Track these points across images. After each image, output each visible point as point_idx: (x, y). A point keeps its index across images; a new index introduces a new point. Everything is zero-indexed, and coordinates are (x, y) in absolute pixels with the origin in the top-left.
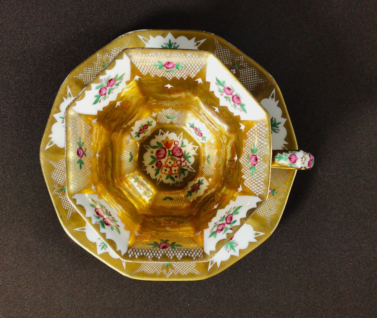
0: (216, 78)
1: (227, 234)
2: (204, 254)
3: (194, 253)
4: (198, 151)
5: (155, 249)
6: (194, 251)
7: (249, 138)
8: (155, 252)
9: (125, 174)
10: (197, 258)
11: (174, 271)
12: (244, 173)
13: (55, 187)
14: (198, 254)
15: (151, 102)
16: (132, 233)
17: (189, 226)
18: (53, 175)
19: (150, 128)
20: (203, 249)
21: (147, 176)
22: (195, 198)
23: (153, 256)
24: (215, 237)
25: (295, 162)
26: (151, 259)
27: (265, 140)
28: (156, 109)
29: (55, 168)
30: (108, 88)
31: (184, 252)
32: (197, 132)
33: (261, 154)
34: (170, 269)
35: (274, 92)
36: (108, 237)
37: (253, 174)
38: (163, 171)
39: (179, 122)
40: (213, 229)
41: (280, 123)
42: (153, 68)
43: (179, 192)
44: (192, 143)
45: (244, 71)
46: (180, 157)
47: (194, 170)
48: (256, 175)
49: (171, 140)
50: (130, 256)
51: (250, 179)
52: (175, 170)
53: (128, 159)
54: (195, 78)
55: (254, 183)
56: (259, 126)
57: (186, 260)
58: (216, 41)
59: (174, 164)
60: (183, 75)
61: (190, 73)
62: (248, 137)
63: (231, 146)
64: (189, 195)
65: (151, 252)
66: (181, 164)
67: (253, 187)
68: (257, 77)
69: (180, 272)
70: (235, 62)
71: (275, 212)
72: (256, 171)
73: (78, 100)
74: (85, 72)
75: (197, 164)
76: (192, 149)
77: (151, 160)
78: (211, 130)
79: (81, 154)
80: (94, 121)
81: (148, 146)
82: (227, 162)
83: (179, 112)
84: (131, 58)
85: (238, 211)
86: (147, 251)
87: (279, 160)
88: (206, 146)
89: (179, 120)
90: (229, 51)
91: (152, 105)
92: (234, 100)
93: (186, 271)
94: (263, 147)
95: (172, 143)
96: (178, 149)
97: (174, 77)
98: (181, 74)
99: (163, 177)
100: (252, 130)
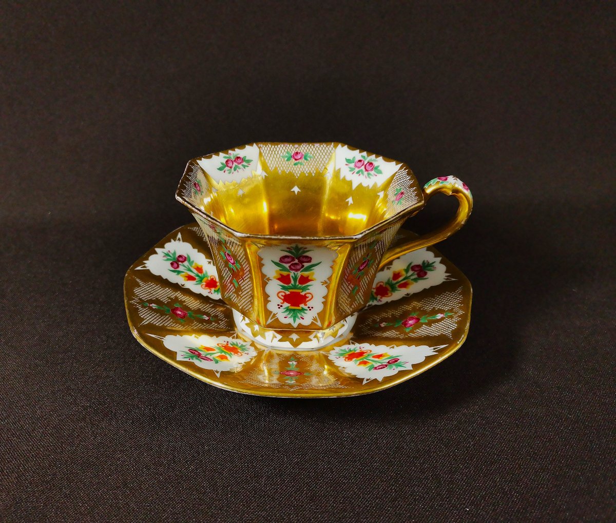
30: (235, 163)
42: (281, 160)
60: (311, 169)
84: (261, 149)
97: (302, 172)
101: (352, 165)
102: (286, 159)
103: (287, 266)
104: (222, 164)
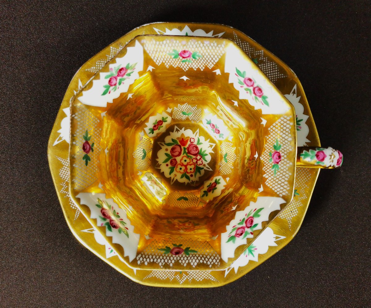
0: (236, 69)
1: (247, 239)
2: (221, 261)
3: (210, 260)
4: (215, 149)
5: (167, 255)
6: (210, 258)
7: (272, 134)
8: (166, 258)
9: (137, 172)
10: (214, 266)
11: (189, 277)
12: (266, 172)
13: (63, 185)
14: (214, 261)
15: (166, 97)
16: (142, 236)
17: (205, 228)
18: (61, 172)
19: (164, 124)
20: (220, 255)
21: (161, 175)
22: (212, 199)
23: (164, 263)
24: (234, 242)
25: (323, 159)
26: (162, 267)
27: (290, 135)
28: (171, 105)
29: (64, 165)
30: (119, 78)
31: (199, 258)
32: (214, 129)
33: (285, 151)
34: (184, 274)
35: (295, 87)
36: (115, 241)
37: (275, 173)
38: (178, 169)
39: (196, 118)
40: (231, 233)
41: (302, 120)
42: (168, 58)
43: (194, 192)
44: (209, 140)
45: (263, 66)
46: (196, 155)
47: (210, 168)
48: (279, 173)
49: (187, 137)
50: (139, 262)
51: (272, 179)
52: (191, 169)
53: (141, 157)
54: (214, 69)
55: (277, 182)
56: (282, 120)
57: (201, 268)
58: (235, 34)
59: (190, 162)
60: (200, 66)
61: (207, 63)
62: (270, 132)
63: (250, 143)
64: (205, 196)
65: (163, 258)
66: (197, 162)
67: (276, 187)
68: (277, 72)
69: (195, 278)
70: (255, 56)
71: (296, 214)
72: (280, 170)
73: (85, 90)
74: (98, 65)
75: (214, 163)
76: (209, 147)
77: (165, 157)
78: (228, 127)
79: (88, 149)
80: (104, 114)
81: (163, 143)
82: (246, 161)
83: (195, 108)
84: (144, 46)
85: (259, 213)
86: (158, 257)
87: (304, 158)
88: (224, 144)
89: (195, 116)
90: (248, 45)
91: (167, 100)
92: (255, 92)
93: (201, 277)
94: (287, 143)
95: (187, 141)
96: (194, 146)
97: (191, 67)
98: (198, 64)
99: (177, 176)
100: (274, 124)
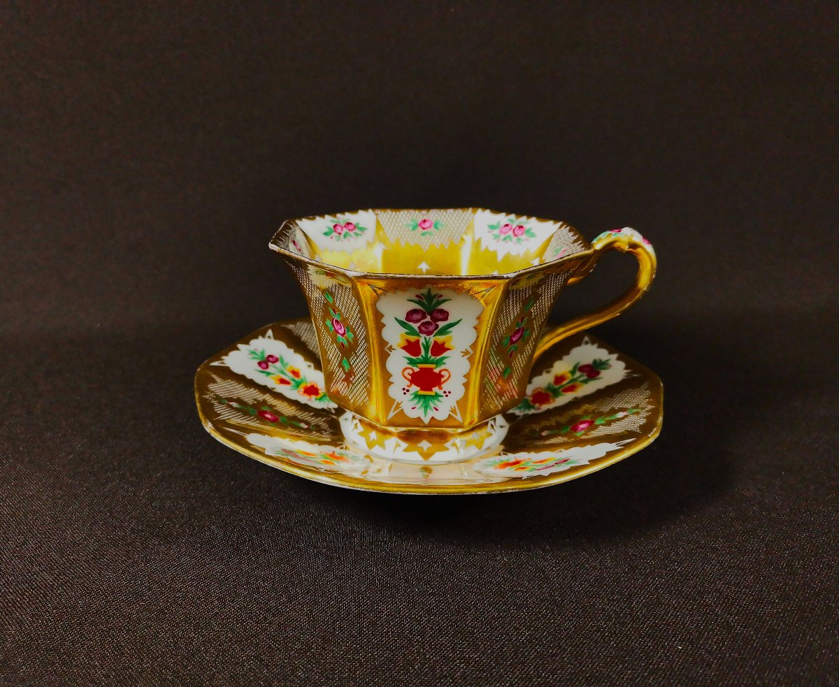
42: (405, 230)
60: (444, 240)
61: (453, 235)
97: (432, 243)
98: (442, 237)
101: (496, 232)
102: (411, 228)
103: (415, 326)
104: (329, 228)
